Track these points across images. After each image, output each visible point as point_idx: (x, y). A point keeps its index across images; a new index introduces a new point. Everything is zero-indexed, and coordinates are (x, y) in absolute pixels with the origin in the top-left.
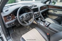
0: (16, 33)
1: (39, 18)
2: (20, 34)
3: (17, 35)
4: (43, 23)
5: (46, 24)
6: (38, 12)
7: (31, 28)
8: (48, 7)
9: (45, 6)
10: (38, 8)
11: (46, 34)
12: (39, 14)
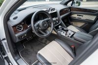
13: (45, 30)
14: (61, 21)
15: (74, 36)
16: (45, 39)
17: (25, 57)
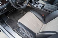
0: (11, 19)
2: (15, 19)
3: (12, 21)
7: (25, 12)
11: (41, 15)
13: (21, 4)
15: (44, 7)
16: (23, 11)
17: (10, 24)
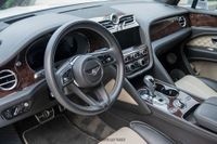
1: (148, 78)
4: (166, 99)
5: (183, 106)
6: (141, 50)
8: (189, 25)
9: (172, 20)
10: (138, 28)
12: (146, 56)
14: (155, 61)
